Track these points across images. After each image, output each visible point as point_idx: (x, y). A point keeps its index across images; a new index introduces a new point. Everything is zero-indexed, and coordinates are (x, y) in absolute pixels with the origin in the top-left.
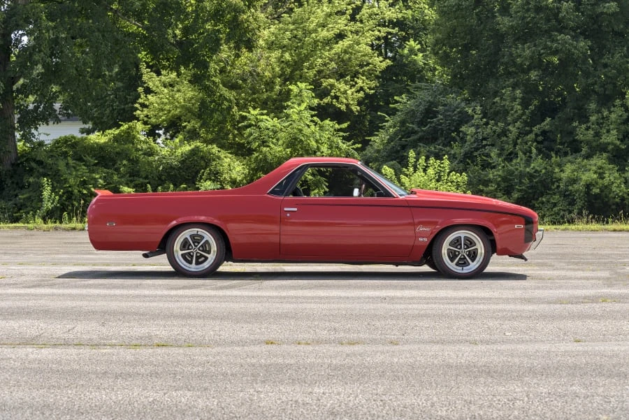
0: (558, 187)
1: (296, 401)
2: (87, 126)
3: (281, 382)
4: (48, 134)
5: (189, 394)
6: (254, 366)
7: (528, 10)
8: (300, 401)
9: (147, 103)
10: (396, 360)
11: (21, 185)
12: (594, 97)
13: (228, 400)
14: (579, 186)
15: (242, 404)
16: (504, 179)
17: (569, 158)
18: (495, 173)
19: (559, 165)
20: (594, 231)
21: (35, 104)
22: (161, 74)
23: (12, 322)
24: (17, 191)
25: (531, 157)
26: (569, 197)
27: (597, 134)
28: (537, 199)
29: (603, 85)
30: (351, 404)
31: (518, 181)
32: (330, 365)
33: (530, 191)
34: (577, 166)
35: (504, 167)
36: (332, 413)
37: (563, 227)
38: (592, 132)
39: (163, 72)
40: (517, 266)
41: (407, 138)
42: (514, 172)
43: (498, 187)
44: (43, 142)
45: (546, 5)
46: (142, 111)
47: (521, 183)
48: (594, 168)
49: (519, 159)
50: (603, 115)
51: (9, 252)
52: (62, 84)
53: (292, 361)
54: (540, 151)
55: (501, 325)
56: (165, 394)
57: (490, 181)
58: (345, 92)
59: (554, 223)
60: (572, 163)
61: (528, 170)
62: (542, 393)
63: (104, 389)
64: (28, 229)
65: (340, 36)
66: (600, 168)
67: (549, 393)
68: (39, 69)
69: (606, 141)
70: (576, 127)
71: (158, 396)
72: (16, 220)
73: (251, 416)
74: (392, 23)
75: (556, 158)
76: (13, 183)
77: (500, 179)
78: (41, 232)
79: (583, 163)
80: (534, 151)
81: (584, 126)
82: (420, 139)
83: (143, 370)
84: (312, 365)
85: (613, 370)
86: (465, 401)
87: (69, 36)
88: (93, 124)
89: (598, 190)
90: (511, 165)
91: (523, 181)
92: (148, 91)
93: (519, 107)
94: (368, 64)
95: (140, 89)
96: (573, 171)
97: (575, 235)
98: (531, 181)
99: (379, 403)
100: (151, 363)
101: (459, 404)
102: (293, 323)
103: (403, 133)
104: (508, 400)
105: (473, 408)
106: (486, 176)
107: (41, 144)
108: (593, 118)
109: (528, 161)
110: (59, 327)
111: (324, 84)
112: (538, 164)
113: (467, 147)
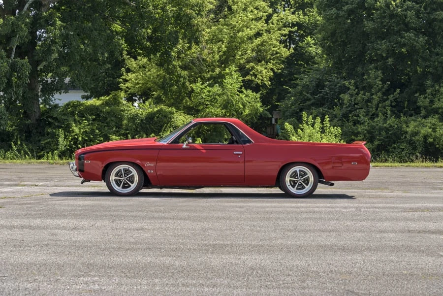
0: (406, 137)
1: (231, 263)
2: (86, 94)
3: (223, 253)
4: (61, 99)
5: (170, 259)
6: (206, 245)
7: (385, 17)
8: (233, 262)
9: (128, 79)
10: (290, 242)
11: (42, 134)
12: (430, 77)
13: (193, 262)
14: (419, 138)
15: (201, 264)
16: (369, 132)
17: (413, 118)
18: (363, 128)
19: (406, 123)
20: (427, 167)
21: (52, 79)
22: (137, 60)
23: (56, 220)
24: (40, 138)
25: (387, 117)
26: (413, 145)
27: (432, 102)
28: (391, 145)
29: (436, 68)
30: (262, 265)
31: (378, 133)
32: (250, 245)
33: (387, 140)
34: (418, 123)
35: (368, 123)
36: (252, 269)
37: (406, 164)
38: (428, 100)
39: (139, 58)
40: (372, 189)
41: (304, 103)
42: (375, 127)
43: (365, 137)
44: (58, 104)
45: (397, 13)
46: (124, 84)
47: (380, 134)
48: (429, 125)
49: (379, 118)
50: (435, 89)
51: (41, 178)
52: (70, 66)
53: (229, 243)
54: (393, 112)
55: (355, 224)
56: (156, 259)
57: (359, 133)
58: (261, 72)
59: (401, 162)
60: (414, 121)
61: (385, 125)
62: (372, 260)
63: (121, 256)
64: (50, 163)
65: (258, 34)
66: (434, 124)
67: (377, 260)
68: (55, 55)
69: (437, 106)
70: (417, 97)
71: (153, 260)
72: (39, 158)
73: (206, 270)
74: (293, 25)
75: (404, 117)
76: (37, 132)
77: (366, 132)
78: (58, 166)
79: (422, 122)
80: (389, 112)
81: (422, 96)
82: (312, 104)
83: (141, 247)
84: (240, 245)
85: (417, 248)
86: (328, 263)
87: (76, 33)
88: (90, 93)
89: (432, 140)
90: (374, 122)
91: (382, 133)
92: (128, 70)
93: (380, 83)
94: (277, 53)
95: (123, 70)
96: (415, 127)
97: (414, 170)
98: (387, 133)
99: (279, 264)
100: (146, 243)
101: (324, 265)
102: (228, 222)
103: (300, 100)
104: (352, 263)
105: (331, 267)
106: (356, 129)
107: (56, 106)
108: (429, 91)
109: (385, 120)
110: (86, 223)
111: (247, 66)
112: (392, 121)
113: (344, 110)
